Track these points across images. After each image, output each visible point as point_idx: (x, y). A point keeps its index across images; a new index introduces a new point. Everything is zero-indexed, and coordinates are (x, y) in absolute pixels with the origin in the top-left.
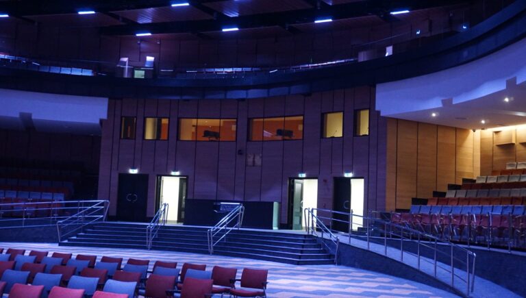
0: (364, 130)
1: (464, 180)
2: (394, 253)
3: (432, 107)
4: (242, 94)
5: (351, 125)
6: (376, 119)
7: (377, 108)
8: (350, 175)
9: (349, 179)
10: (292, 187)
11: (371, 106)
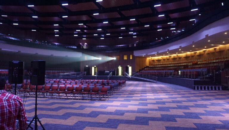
0: (131, 58)
1: (147, 66)
2: (142, 79)
3: (143, 55)
4: (108, 52)
5: (129, 57)
6: (133, 56)
7: (134, 55)
8: (128, 66)
9: (128, 67)
10: (118, 68)
11: (133, 54)
